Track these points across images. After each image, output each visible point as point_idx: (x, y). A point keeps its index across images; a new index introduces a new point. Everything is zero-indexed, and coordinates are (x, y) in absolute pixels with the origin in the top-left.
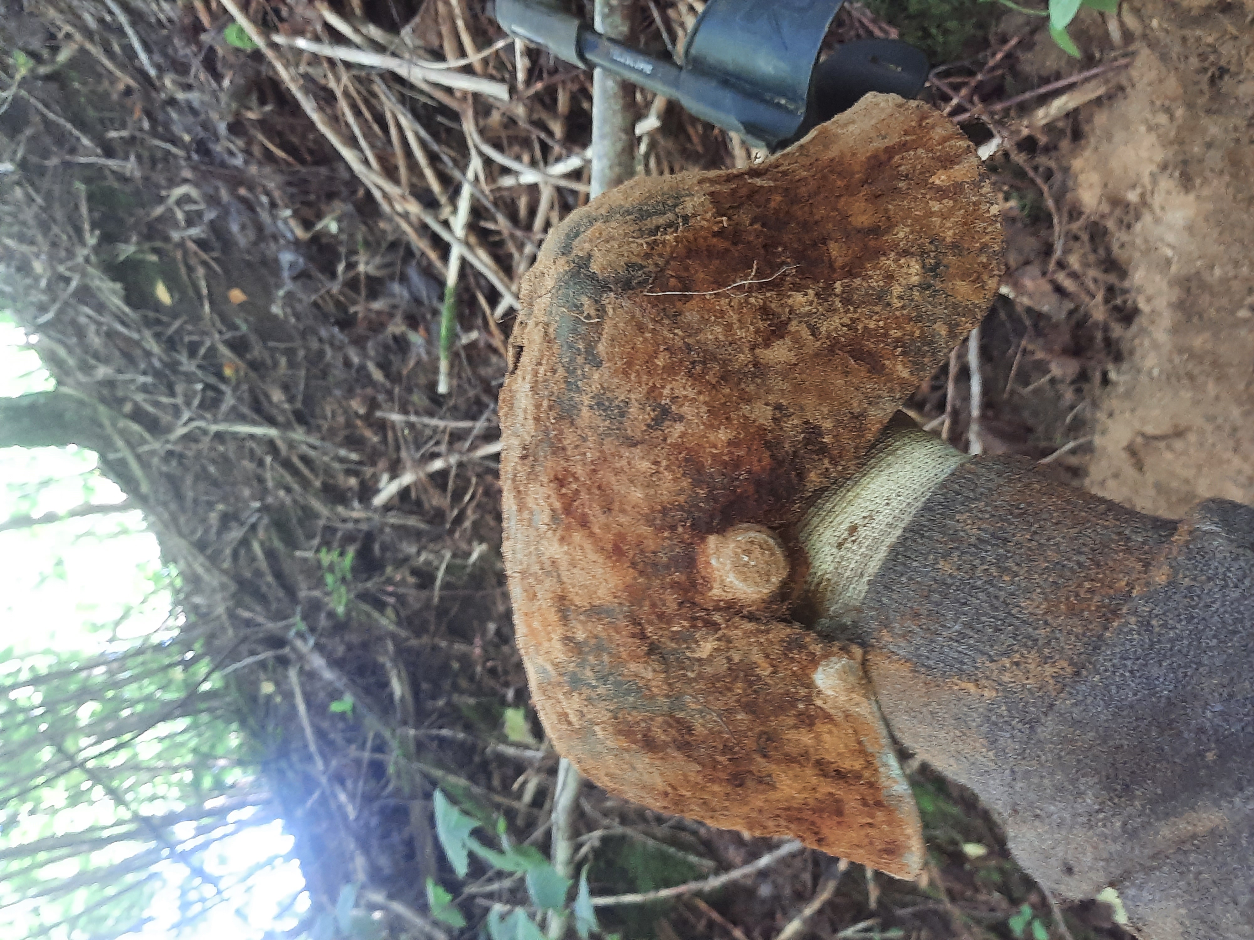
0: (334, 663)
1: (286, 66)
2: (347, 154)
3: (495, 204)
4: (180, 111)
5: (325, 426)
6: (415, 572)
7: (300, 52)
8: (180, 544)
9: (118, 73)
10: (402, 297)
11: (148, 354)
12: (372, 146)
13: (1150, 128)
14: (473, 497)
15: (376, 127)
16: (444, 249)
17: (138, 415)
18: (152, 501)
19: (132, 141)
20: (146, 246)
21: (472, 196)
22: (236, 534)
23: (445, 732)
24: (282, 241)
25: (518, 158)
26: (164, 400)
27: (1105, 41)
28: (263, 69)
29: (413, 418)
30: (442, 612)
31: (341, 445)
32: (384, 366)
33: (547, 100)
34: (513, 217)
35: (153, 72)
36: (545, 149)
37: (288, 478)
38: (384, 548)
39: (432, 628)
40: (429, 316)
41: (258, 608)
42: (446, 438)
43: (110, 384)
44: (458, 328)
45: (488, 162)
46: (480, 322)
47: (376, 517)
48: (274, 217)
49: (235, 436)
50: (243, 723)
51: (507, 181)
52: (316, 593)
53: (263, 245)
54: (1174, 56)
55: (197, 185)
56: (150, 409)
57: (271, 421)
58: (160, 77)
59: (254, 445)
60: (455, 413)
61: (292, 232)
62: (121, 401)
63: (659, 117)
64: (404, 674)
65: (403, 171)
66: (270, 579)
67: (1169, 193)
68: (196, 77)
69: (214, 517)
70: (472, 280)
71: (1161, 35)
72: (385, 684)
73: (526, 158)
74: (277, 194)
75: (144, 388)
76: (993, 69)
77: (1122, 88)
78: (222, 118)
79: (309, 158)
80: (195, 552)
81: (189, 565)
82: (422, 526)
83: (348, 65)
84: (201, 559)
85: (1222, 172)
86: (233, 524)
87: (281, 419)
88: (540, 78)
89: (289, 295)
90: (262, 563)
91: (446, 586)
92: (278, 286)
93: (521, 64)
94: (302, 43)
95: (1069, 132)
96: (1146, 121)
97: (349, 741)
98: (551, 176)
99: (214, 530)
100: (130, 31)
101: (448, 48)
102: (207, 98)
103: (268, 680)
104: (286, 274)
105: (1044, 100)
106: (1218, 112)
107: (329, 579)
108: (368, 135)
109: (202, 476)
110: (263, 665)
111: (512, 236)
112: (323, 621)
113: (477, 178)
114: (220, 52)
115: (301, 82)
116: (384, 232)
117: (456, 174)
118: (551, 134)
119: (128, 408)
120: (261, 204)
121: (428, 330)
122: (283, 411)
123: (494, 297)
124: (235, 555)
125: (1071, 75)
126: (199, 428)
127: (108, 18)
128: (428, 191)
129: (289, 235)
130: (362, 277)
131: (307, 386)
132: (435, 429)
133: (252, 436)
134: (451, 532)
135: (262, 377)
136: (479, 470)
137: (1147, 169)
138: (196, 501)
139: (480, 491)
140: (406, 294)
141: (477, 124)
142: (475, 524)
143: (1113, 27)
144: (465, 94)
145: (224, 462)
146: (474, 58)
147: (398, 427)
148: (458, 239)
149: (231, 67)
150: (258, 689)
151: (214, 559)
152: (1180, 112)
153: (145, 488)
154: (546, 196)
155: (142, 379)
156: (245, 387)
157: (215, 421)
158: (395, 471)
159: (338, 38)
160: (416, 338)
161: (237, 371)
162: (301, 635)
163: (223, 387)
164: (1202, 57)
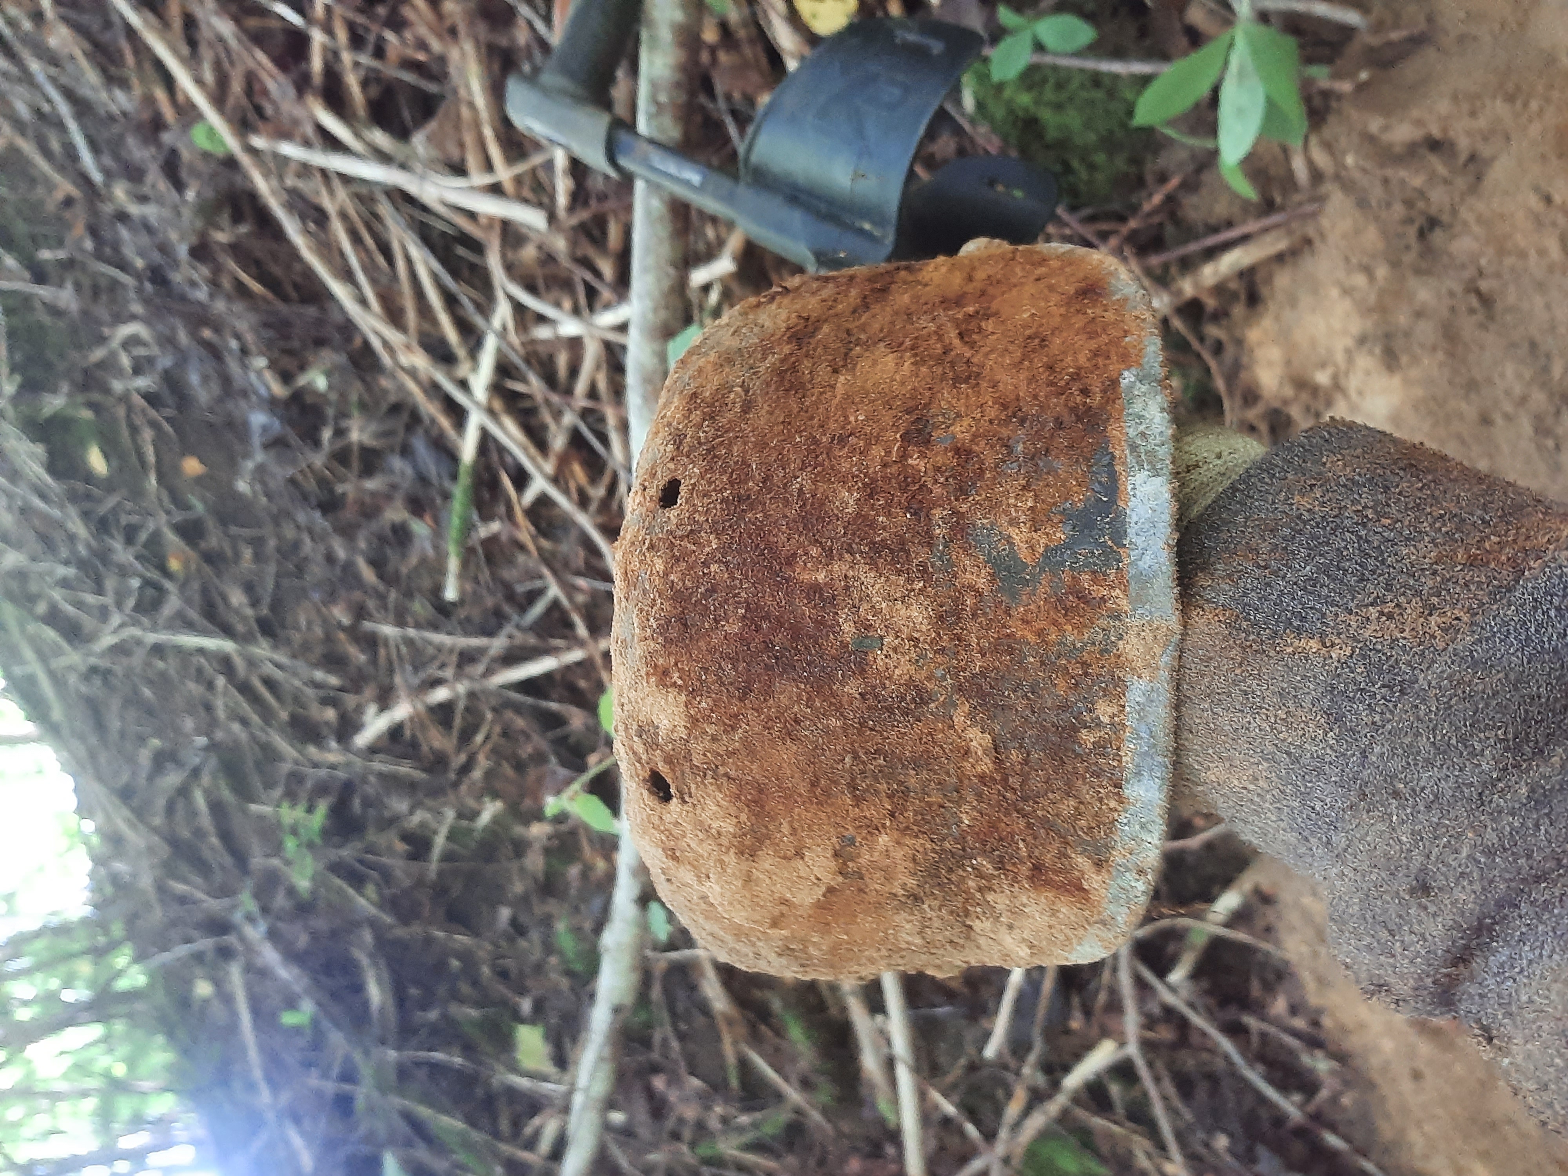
0: (292, 956)
1: (266, 175)
2: (339, 289)
3: (527, 361)
4: (132, 229)
5: (297, 637)
6: (407, 837)
7: (284, 161)
8: (98, 790)
9: (57, 177)
10: (403, 473)
11: (72, 538)
12: (373, 281)
13: (1347, 291)
14: (487, 738)
15: (381, 260)
16: (458, 414)
17: (53, 618)
18: (65, 732)
19: (69, 265)
20: (80, 399)
21: (499, 351)
22: (172, 779)
23: (439, 1056)
24: (254, 398)
25: (558, 305)
26: (90, 599)
27: (1289, 182)
28: (238, 179)
29: (411, 632)
30: (440, 890)
31: (316, 665)
32: (377, 564)
33: (596, 232)
34: (550, 379)
35: (97, 177)
36: (592, 293)
37: (246, 708)
38: (367, 803)
39: (426, 911)
40: (439, 501)
41: (199, 880)
42: (454, 658)
43: (21, 575)
44: (475, 517)
45: (519, 308)
46: (502, 509)
47: (358, 761)
48: (245, 367)
49: (179, 650)
50: (171, 1035)
51: (543, 333)
52: (275, 862)
53: (230, 405)
54: (1374, 203)
55: (147, 321)
56: (70, 609)
57: (227, 631)
58: (107, 185)
59: (202, 660)
60: (468, 627)
61: (268, 388)
62: (32, 599)
63: (735, 259)
64: (386, 975)
65: (411, 316)
66: (214, 840)
67: (1368, 373)
68: (153, 186)
69: (145, 757)
70: (495, 457)
71: (1357, 175)
72: (358, 988)
73: (567, 304)
74: (249, 338)
75: (64, 583)
76: (1150, 215)
77: (1308, 242)
78: (182, 238)
79: (294, 295)
80: (117, 801)
81: (108, 818)
82: (419, 775)
83: (346, 179)
84: (126, 812)
85: (1434, 349)
86: (169, 765)
87: (240, 628)
88: (586, 203)
89: (261, 469)
90: (206, 820)
91: (448, 857)
92: (247, 455)
93: (563, 187)
94: (288, 149)
95: (1243, 297)
96: (1339, 284)
97: (308, 1065)
98: (598, 327)
99: (143, 774)
100: (72, 126)
101: (472, 161)
102: (166, 213)
103: (205, 978)
104: (257, 440)
105: (1211, 253)
106: (1428, 272)
107: (290, 844)
108: (370, 269)
109: (133, 700)
110: (199, 957)
111: (547, 402)
112: (280, 901)
113: (505, 328)
114: (185, 155)
115: (285, 196)
116: (385, 392)
117: (478, 320)
118: (598, 274)
119: (41, 608)
120: (230, 351)
121: (436, 520)
122: (244, 619)
123: (521, 479)
124: (170, 809)
125: (1244, 222)
126: (132, 637)
127: (46, 108)
128: (443, 342)
129: (263, 391)
130: (355, 449)
131: (277, 585)
132: (439, 649)
133: (201, 651)
134: (456, 785)
135: (219, 574)
136: (494, 702)
137: (1340, 345)
138: (123, 734)
139: (497, 729)
140: (409, 471)
141: (503, 256)
142: (489, 775)
143: (1299, 165)
144: (491, 219)
145: (162, 683)
146: (504, 174)
147: (392, 643)
148: (477, 404)
149: (197, 175)
150: (190, 990)
151: (140, 813)
152: (1382, 272)
153: (57, 714)
154: (592, 352)
155: (62, 571)
156: (196, 585)
157: (154, 629)
158: (385, 701)
159: (332, 143)
160: (420, 528)
161: (186, 564)
162: (250, 919)
163: (168, 585)
164: (1409, 204)
